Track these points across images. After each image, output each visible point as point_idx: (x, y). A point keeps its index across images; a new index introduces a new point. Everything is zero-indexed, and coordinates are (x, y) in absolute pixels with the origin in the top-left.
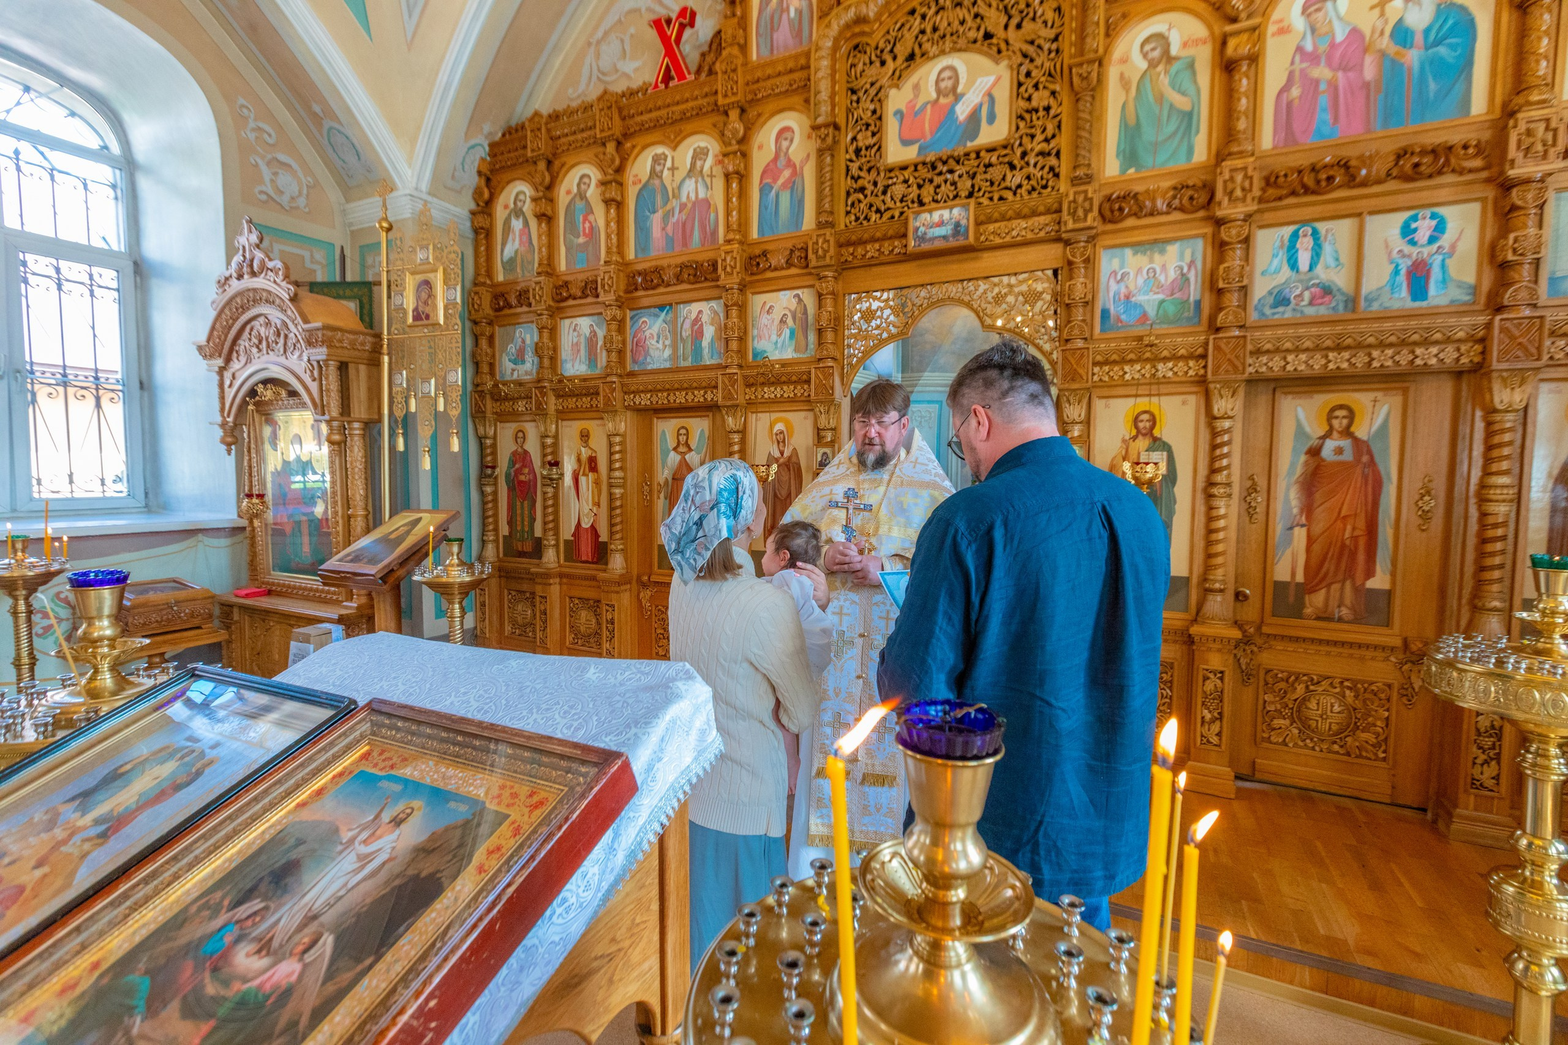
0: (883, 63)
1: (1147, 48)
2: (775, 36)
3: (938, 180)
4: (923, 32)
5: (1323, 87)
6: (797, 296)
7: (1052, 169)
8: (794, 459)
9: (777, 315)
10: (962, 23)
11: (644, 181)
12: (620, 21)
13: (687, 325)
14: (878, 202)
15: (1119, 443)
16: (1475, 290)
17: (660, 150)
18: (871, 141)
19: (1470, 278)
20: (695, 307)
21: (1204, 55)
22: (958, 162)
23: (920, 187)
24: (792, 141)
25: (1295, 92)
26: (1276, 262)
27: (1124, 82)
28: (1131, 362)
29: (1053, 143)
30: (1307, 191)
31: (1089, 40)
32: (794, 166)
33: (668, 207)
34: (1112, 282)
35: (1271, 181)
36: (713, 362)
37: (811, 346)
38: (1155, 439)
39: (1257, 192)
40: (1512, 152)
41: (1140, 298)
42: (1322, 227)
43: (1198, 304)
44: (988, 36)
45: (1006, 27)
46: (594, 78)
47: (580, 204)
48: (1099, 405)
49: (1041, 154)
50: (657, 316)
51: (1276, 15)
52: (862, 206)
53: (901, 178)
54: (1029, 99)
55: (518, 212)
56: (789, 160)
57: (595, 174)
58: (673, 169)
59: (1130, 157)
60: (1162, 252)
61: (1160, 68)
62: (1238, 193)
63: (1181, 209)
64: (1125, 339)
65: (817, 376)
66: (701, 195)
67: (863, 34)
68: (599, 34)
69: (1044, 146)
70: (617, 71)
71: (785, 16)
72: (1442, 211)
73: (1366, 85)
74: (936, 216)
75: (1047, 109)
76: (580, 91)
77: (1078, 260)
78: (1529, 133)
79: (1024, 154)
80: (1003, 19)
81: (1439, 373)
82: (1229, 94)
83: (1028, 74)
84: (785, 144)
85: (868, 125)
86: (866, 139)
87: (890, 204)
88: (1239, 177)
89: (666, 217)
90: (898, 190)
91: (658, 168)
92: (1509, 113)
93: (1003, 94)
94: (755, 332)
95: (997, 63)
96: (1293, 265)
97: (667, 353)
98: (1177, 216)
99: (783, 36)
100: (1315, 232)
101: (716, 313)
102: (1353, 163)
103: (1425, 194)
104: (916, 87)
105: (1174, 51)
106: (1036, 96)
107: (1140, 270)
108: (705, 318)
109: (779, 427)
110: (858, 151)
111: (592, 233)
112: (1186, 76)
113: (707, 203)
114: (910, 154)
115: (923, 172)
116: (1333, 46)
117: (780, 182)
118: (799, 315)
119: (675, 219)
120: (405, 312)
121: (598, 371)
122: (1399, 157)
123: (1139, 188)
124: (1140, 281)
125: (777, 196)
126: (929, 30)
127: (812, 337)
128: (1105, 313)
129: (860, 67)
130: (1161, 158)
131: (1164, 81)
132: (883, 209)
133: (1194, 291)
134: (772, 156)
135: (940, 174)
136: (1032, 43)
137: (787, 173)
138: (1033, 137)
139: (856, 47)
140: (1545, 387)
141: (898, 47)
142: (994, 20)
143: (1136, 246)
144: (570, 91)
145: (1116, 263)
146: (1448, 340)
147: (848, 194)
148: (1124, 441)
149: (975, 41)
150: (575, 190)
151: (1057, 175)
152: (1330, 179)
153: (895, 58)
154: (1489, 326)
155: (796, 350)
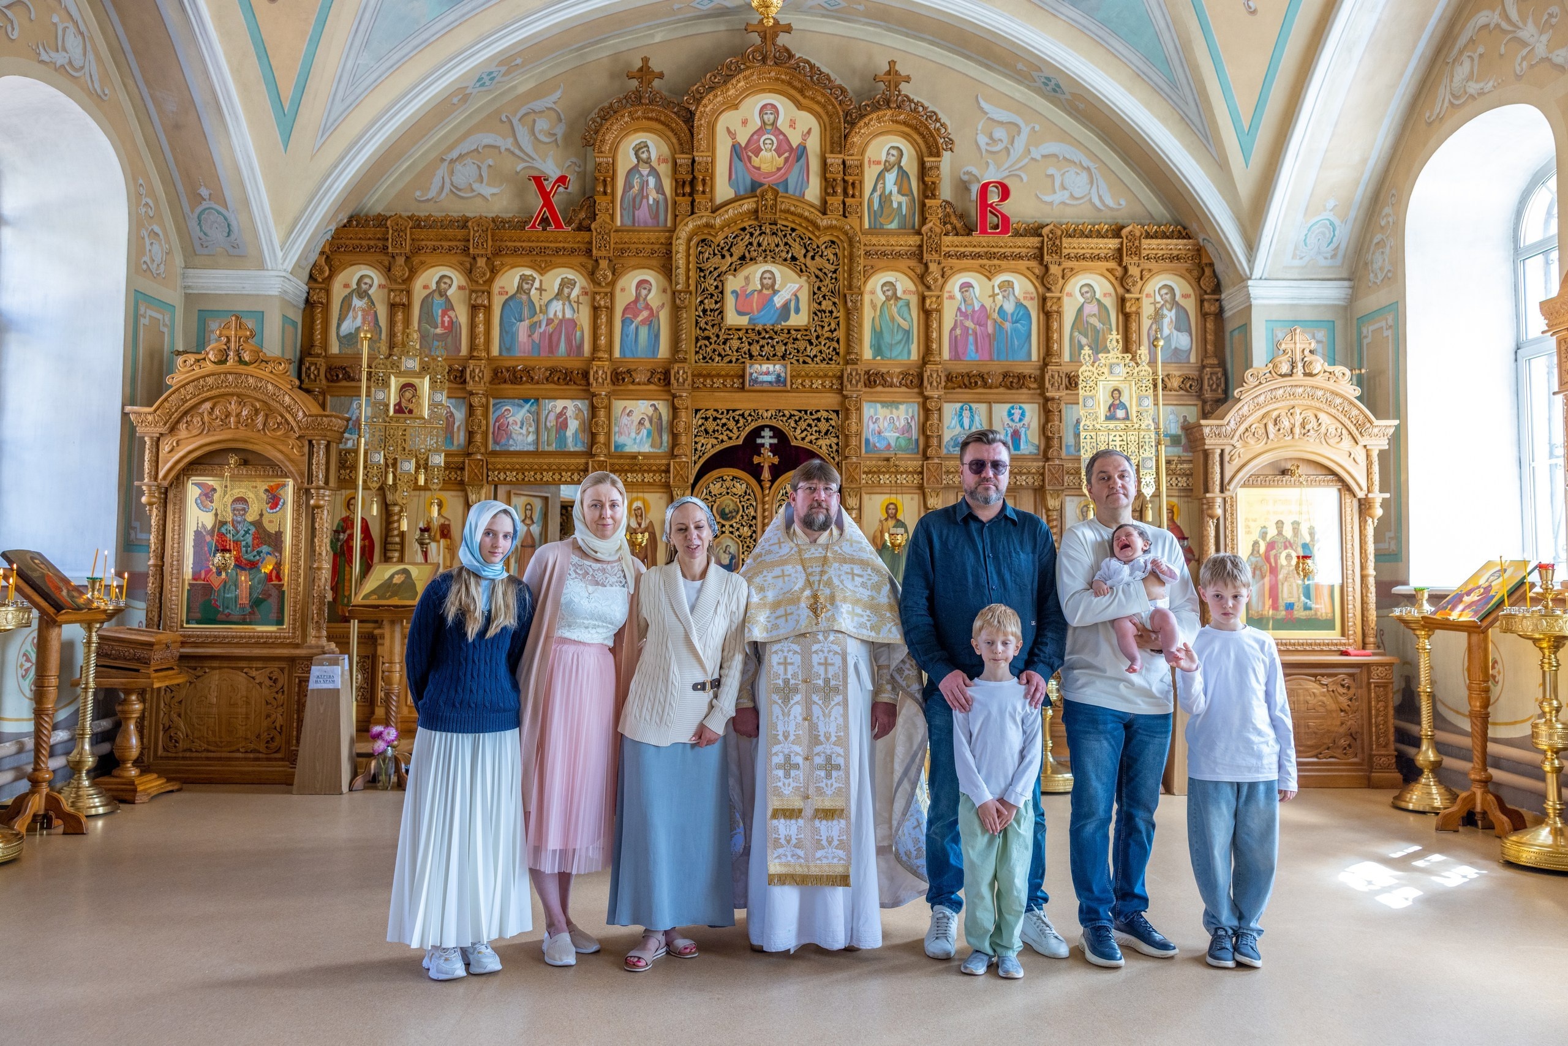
0: (723, 257)
1: (885, 288)
2: (636, 212)
3: (762, 342)
4: (751, 244)
5: (970, 332)
6: (654, 405)
7: (834, 349)
8: (650, 530)
9: (636, 417)
10: (777, 246)
11: (510, 294)
12: (477, 150)
13: (552, 417)
14: (720, 348)
15: (877, 523)
16: (1038, 447)
17: (528, 272)
18: (713, 306)
19: (1037, 442)
20: (560, 404)
21: (914, 300)
22: (776, 333)
23: (750, 344)
24: (650, 291)
25: (958, 331)
26: (954, 422)
27: (874, 307)
28: (884, 473)
29: (835, 334)
30: (966, 387)
31: (855, 280)
32: (651, 309)
33: (535, 319)
34: (870, 423)
35: (949, 378)
36: (577, 449)
37: (665, 444)
38: (898, 520)
39: (943, 384)
40: (1047, 385)
41: (887, 434)
42: (974, 406)
43: (917, 441)
44: (794, 258)
45: (805, 256)
46: (446, 190)
47: (438, 300)
48: (865, 497)
49: (828, 338)
50: (522, 406)
51: (947, 288)
52: (708, 350)
53: (736, 336)
54: (820, 304)
55: (362, 294)
56: (647, 304)
57: (457, 279)
58: (541, 290)
59: (878, 350)
60: (897, 408)
61: (892, 302)
62: (935, 384)
63: (906, 386)
64: (879, 459)
65: (674, 467)
66: (569, 314)
67: (710, 234)
68: (454, 154)
69: (828, 334)
70: (473, 190)
71: (645, 201)
72: (1024, 406)
73: (989, 335)
74: (765, 367)
75: (831, 312)
76: (429, 196)
77: (853, 408)
78: (1053, 376)
79: (818, 337)
80: (803, 251)
81: (1027, 489)
82: (927, 327)
83: (819, 288)
84: (644, 292)
85: (712, 295)
86: (709, 304)
87: (730, 352)
88: (935, 376)
89: (533, 327)
90: (735, 344)
91: (526, 286)
92: (1045, 365)
93: (804, 296)
94: (617, 429)
95: (800, 276)
96: (962, 426)
97: (531, 438)
98: (904, 389)
99: (643, 214)
100: (971, 409)
101: (580, 410)
102: (986, 376)
103: (1016, 396)
104: (747, 278)
105: (899, 294)
106: (824, 303)
107: (885, 418)
108: (570, 413)
109: (639, 504)
110: (704, 311)
111: (452, 326)
112: (905, 309)
113: (573, 323)
114: (743, 321)
115: (753, 336)
116: (974, 311)
117: (640, 318)
118: (655, 420)
119: (542, 330)
120: (387, 405)
121: (454, 448)
122: (1004, 377)
123: (884, 370)
124: (886, 424)
125: (637, 328)
126: (755, 244)
127: (665, 437)
128: (867, 441)
129: (706, 255)
130: (894, 354)
131: (894, 310)
132: (723, 353)
133: (914, 434)
134: (633, 298)
135: (764, 338)
136: (821, 270)
137: (645, 314)
138: (823, 327)
139: (703, 241)
140: (1068, 498)
141: (733, 249)
142: (798, 250)
143: (884, 404)
144: (418, 193)
145: (872, 411)
146: (1029, 473)
147: (697, 340)
148: (881, 521)
149: (785, 260)
150: (434, 287)
151: (838, 354)
152: (976, 383)
153: (731, 255)
154: (1044, 467)
155: (652, 446)
